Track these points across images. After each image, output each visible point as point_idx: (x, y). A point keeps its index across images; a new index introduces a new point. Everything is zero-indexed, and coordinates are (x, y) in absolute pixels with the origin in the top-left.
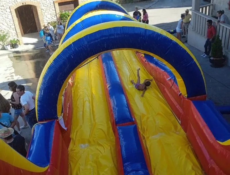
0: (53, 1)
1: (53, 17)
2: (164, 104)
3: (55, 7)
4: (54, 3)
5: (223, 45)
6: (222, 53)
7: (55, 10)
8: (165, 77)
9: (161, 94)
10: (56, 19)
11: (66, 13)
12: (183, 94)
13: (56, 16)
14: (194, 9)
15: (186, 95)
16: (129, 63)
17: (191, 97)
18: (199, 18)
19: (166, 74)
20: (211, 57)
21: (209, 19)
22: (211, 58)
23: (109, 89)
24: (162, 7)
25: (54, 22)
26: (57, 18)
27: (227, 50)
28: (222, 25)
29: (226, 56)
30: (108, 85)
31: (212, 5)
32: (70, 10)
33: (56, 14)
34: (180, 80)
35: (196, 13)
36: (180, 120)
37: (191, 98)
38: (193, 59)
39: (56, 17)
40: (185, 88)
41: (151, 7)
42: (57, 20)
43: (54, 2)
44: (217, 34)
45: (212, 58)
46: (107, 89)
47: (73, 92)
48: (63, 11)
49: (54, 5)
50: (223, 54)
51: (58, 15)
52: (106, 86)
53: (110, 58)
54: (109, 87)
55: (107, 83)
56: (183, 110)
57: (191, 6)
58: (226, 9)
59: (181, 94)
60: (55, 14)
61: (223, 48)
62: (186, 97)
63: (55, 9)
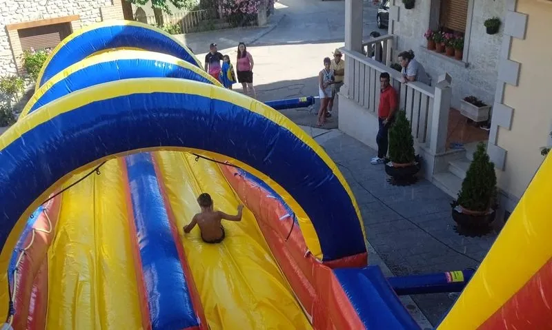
0: (4, 26)
1: (7, 67)
2: (278, 279)
3: (9, 40)
4: (7, 32)
5: (414, 133)
6: (413, 150)
7: (11, 49)
8: (277, 211)
9: (270, 255)
10: (14, 70)
11: (40, 56)
12: (314, 253)
13: (15, 63)
14: (349, 48)
15: (321, 256)
16: (199, 179)
17: (332, 260)
18: (362, 68)
19: (279, 207)
20: (387, 161)
21: (383, 71)
22: (388, 164)
23: (142, 246)
24: (283, 40)
25: (8, 78)
26: (16, 67)
27: (423, 145)
28: (411, 85)
29: (421, 157)
30: (139, 236)
31: (392, 38)
32: (50, 48)
33: (14, 58)
34: (304, 221)
35: (355, 57)
36: (311, 315)
37: (331, 262)
38: (332, 171)
39: (13, 65)
40: (318, 240)
41: (257, 42)
42: (17, 73)
43: (6, 28)
44: (402, 106)
45: (390, 164)
46: (137, 247)
47: (50, 256)
48: (33, 50)
49: (8, 35)
50: (416, 155)
51: (18, 61)
52: (136, 239)
53: (148, 168)
54: (141, 242)
55: (138, 230)
56: (317, 291)
57: (342, 40)
58: (422, 46)
59: (310, 252)
60: (12, 57)
61: (415, 140)
62: (319, 259)
63: (10, 45)
